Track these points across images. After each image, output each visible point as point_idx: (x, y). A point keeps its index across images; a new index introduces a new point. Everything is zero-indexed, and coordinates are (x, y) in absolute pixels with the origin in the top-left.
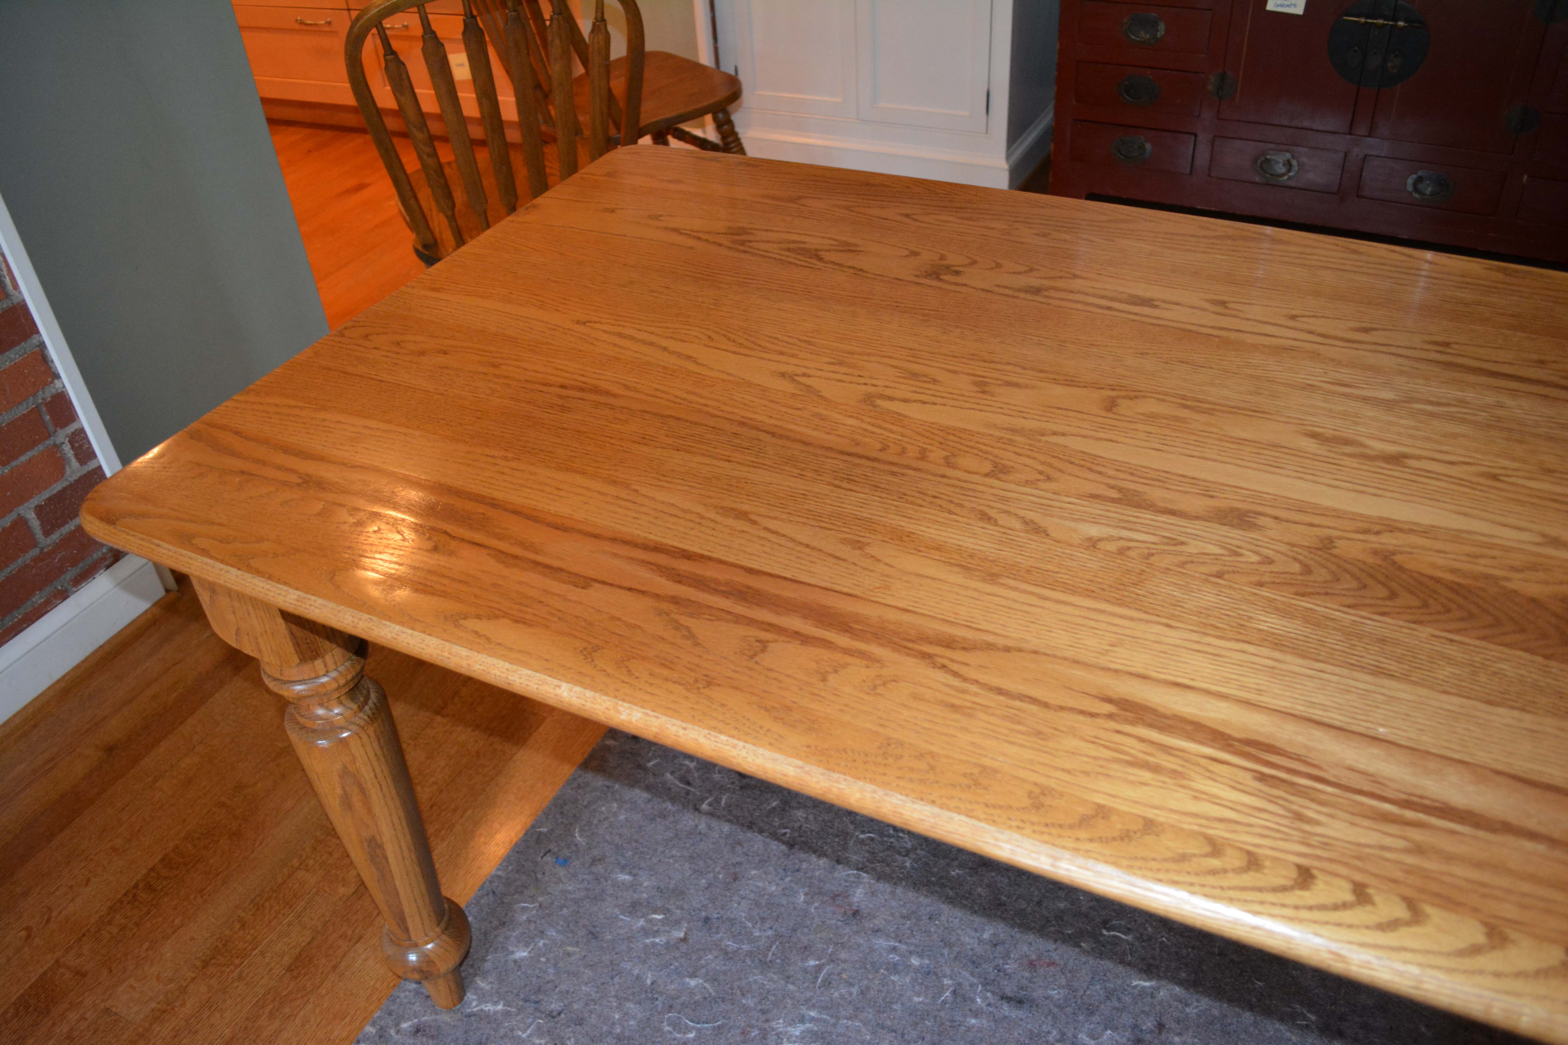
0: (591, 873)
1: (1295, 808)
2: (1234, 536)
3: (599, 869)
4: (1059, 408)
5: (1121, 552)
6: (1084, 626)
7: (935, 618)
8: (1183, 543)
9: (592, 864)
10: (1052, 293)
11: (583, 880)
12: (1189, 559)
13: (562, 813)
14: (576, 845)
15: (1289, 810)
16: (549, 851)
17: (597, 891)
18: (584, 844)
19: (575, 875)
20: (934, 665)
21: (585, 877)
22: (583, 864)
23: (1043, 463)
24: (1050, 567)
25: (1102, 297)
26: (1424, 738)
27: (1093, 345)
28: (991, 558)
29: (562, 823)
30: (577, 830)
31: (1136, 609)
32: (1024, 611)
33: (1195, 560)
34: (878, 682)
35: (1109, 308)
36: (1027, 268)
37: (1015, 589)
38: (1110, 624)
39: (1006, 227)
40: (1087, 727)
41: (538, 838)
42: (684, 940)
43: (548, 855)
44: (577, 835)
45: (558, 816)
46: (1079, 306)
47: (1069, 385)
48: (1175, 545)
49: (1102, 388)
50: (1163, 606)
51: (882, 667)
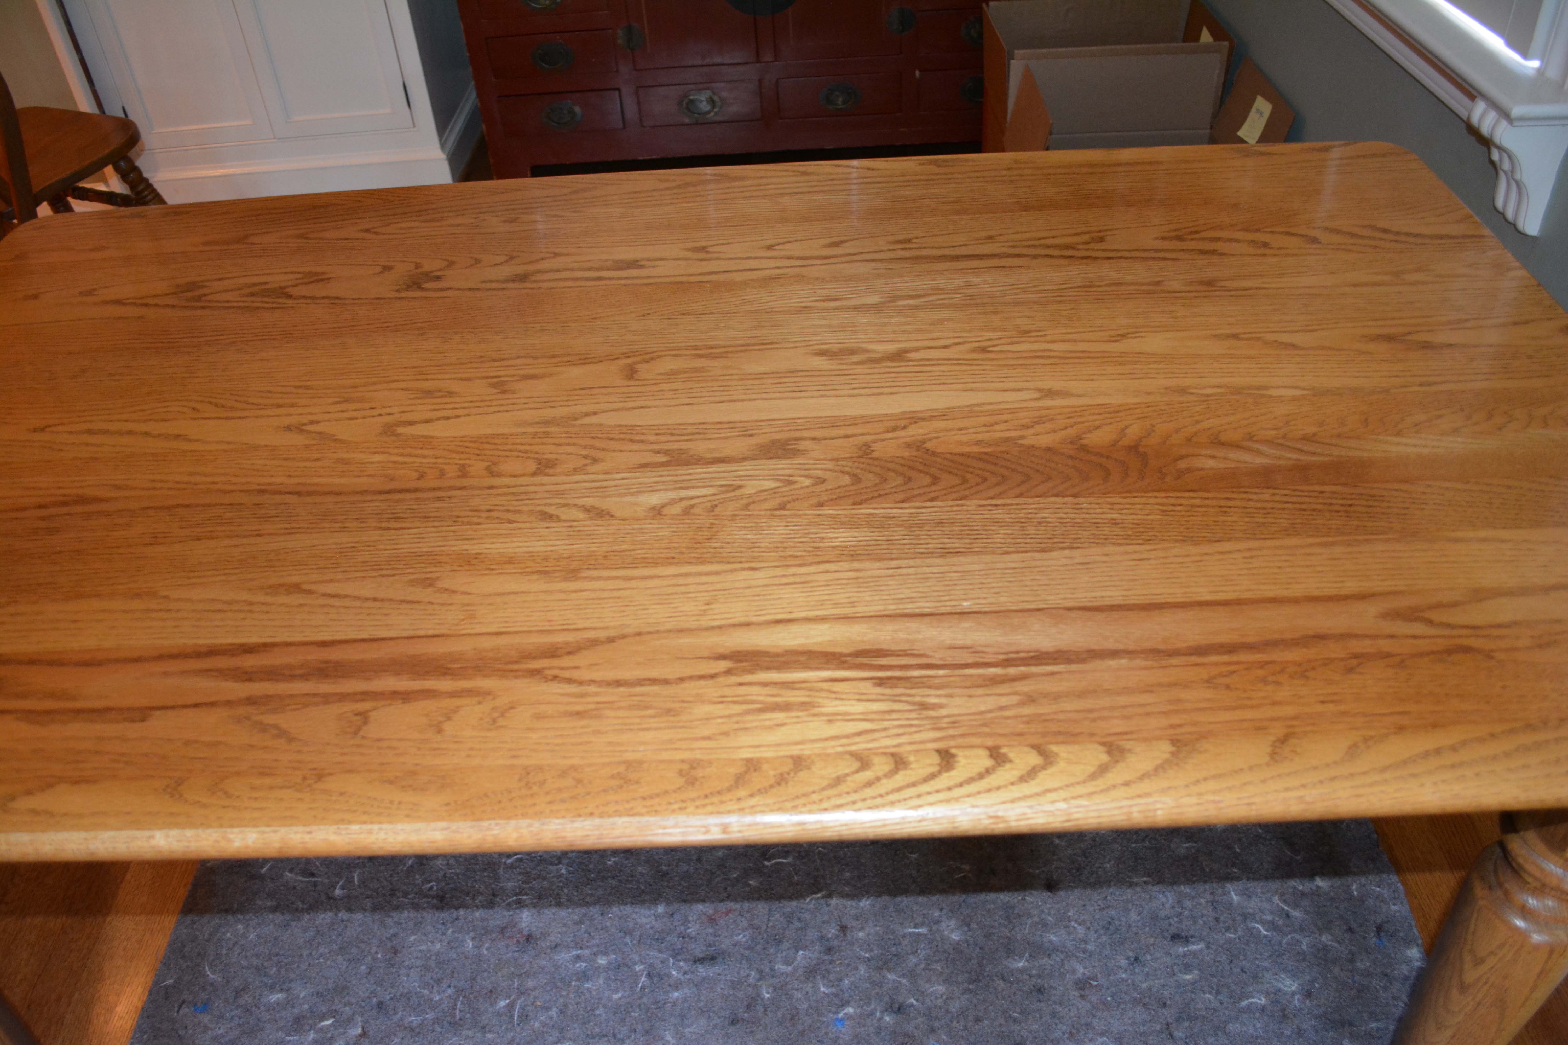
0: (237, 1008)
1: (917, 699)
2: (783, 466)
3: (246, 999)
4: (582, 389)
5: (687, 511)
6: (676, 593)
7: (530, 632)
8: (740, 487)
9: (236, 998)
10: (539, 277)
11: (232, 1018)
12: (751, 500)
13: (183, 957)
14: (212, 984)
15: (914, 704)
16: (184, 1002)
17: (251, 1022)
18: (220, 980)
19: (221, 1017)
20: (546, 679)
21: (233, 1013)
22: (226, 1001)
23: (585, 447)
24: (625, 547)
25: (589, 269)
26: (1002, 599)
27: (596, 318)
28: (565, 556)
29: (188, 967)
30: (207, 968)
31: (718, 562)
32: (615, 598)
33: (756, 499)
34: (496, 715)
35: (599, 279)
36: (506, 258)
37: (599, 578)
38: (699, 584)
39: (473, 221)
40: (709, 689)
41: (167, 993)
42: (364, 1034)
43: (184, 1006)
44: (209, 973)
45: (181, 961)
46: (569, 284)
47: (585, 364)
48: (733, 490)
49: (617, 359)
50: (741, 552)
51: (494, 699)
